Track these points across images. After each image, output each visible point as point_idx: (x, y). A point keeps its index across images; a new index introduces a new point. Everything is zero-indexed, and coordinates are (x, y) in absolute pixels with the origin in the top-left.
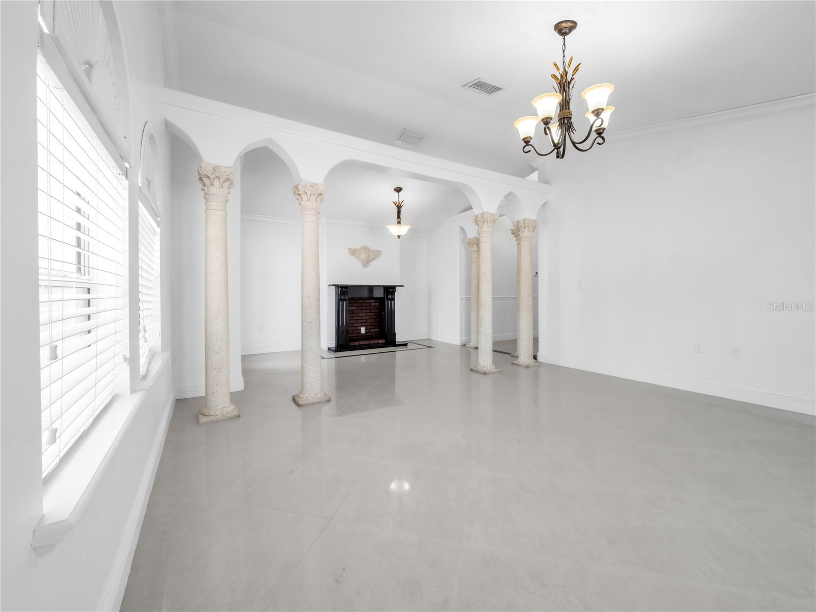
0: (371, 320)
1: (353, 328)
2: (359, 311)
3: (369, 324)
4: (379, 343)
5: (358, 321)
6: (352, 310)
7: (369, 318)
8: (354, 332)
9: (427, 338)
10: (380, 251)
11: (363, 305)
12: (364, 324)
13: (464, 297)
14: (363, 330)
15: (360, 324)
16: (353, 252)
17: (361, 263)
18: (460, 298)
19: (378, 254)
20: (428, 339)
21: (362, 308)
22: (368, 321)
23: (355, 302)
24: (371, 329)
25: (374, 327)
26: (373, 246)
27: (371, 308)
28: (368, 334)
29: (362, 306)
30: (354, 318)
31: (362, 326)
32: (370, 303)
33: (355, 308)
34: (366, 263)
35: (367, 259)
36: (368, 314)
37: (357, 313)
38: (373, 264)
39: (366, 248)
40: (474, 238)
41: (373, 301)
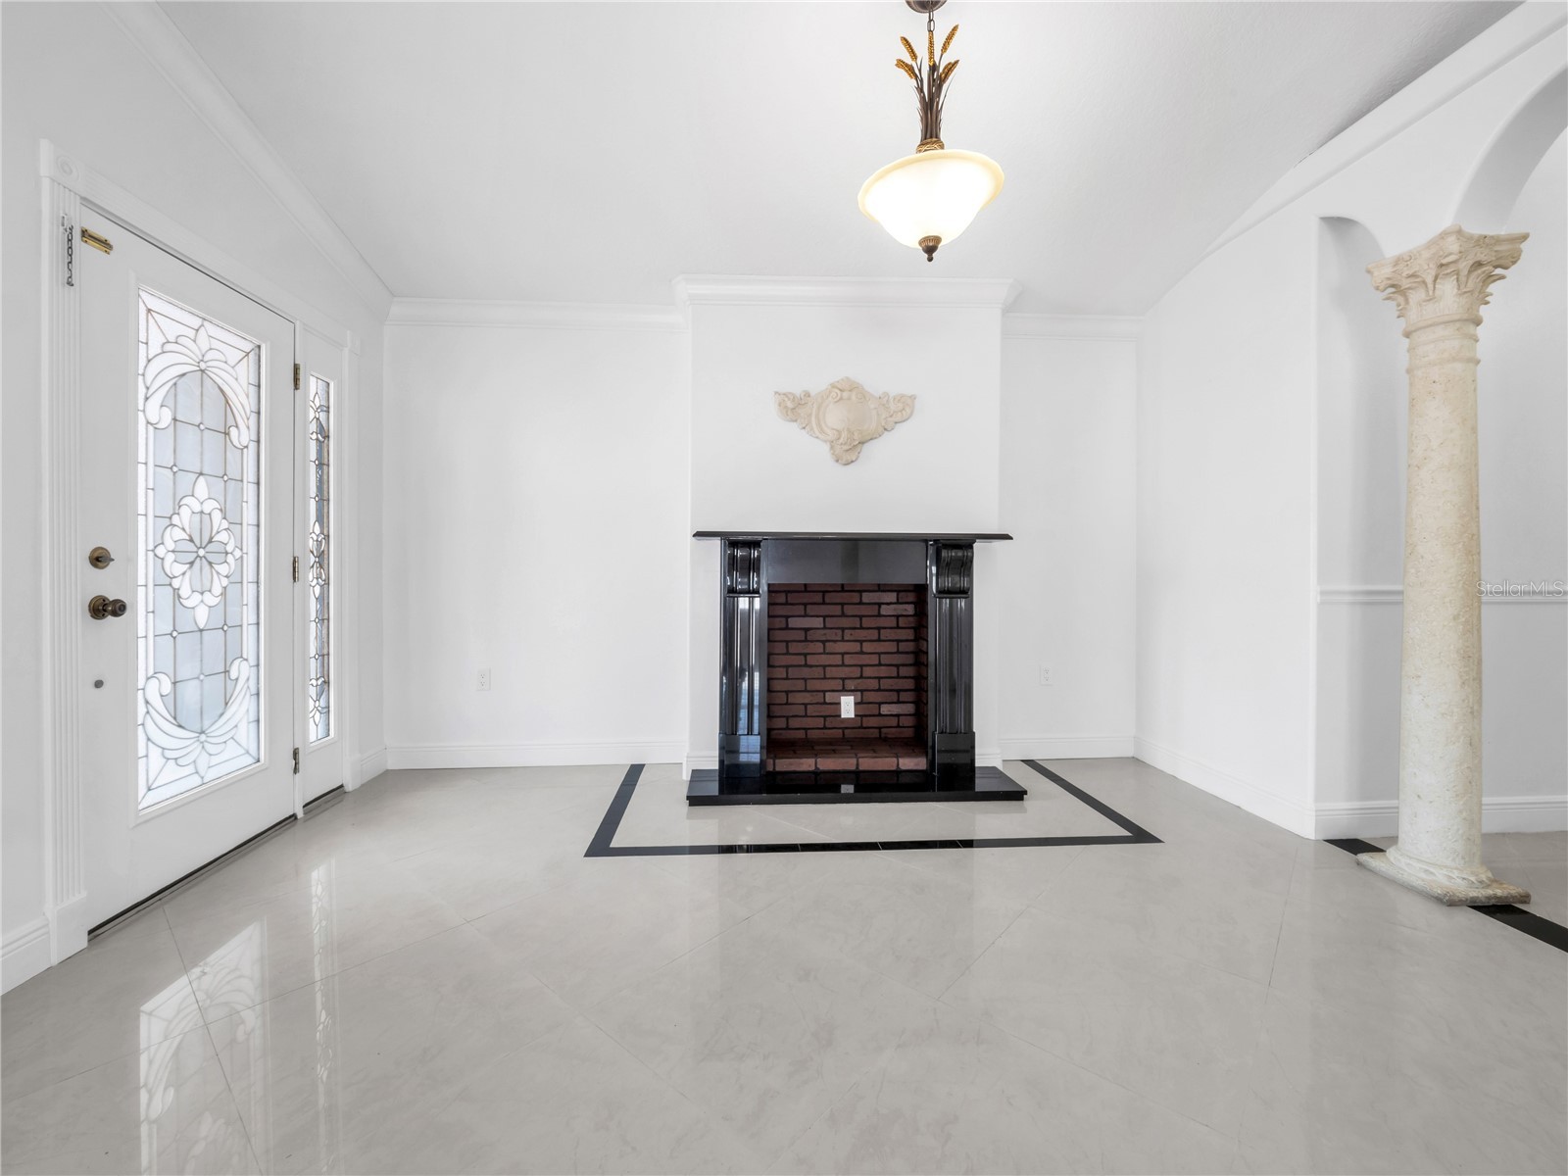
0: (883, 671)
1: (806, 698)
2: (830, 635)
3: (874, 684)
4: (898, 772)
5: (830, 672)
6: (806, 630)
7: (874, 660)
8: (811, 710)
9: (1128, 751)
10: (913, 398)
11: (849, 610)
12: (851, 685)
13: (1346, 587)
14: (848, 707)
15: (838, 684)
16: (795, 407)
17: (826, 447)
18: (1323, 593)
19: (897, 411)
20: (1135, 761)
21: (844, 622)
22: (868, 672)
23: (818, 598)
24: (880, 704)
25: (894, 696)
26: (881, 376)
27: (881, 622)
28: (868, 722)
29: (843, 615)
30: (811, 660)
31: (845, 691)
32: (880, 605)
33: (818, 622)
34: (850, 448)
35: (849, 430)
36: (867, 647)
37: (824, 642)
38: (878, 452)
39: (848, 391)
40: (1443, 235)
41: (892, 597)
